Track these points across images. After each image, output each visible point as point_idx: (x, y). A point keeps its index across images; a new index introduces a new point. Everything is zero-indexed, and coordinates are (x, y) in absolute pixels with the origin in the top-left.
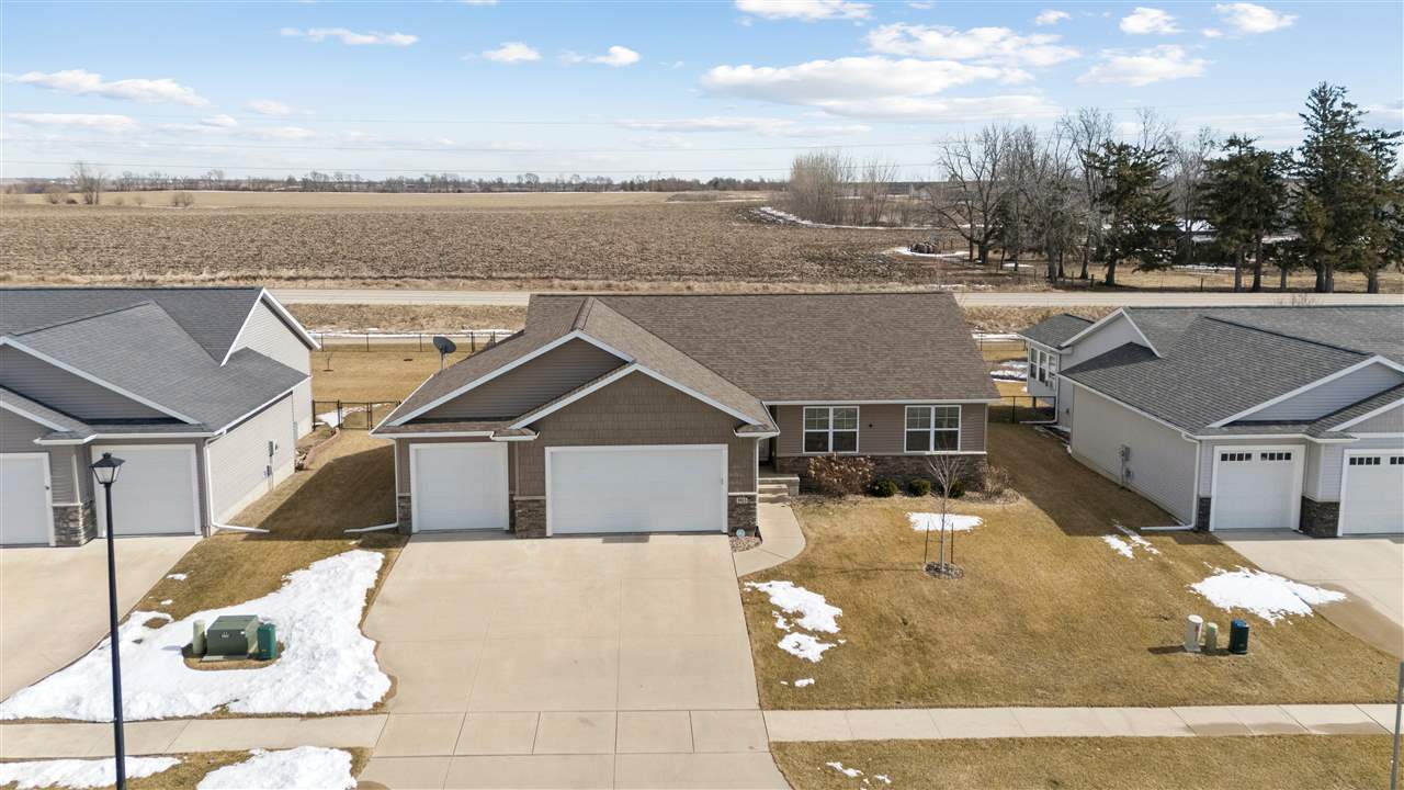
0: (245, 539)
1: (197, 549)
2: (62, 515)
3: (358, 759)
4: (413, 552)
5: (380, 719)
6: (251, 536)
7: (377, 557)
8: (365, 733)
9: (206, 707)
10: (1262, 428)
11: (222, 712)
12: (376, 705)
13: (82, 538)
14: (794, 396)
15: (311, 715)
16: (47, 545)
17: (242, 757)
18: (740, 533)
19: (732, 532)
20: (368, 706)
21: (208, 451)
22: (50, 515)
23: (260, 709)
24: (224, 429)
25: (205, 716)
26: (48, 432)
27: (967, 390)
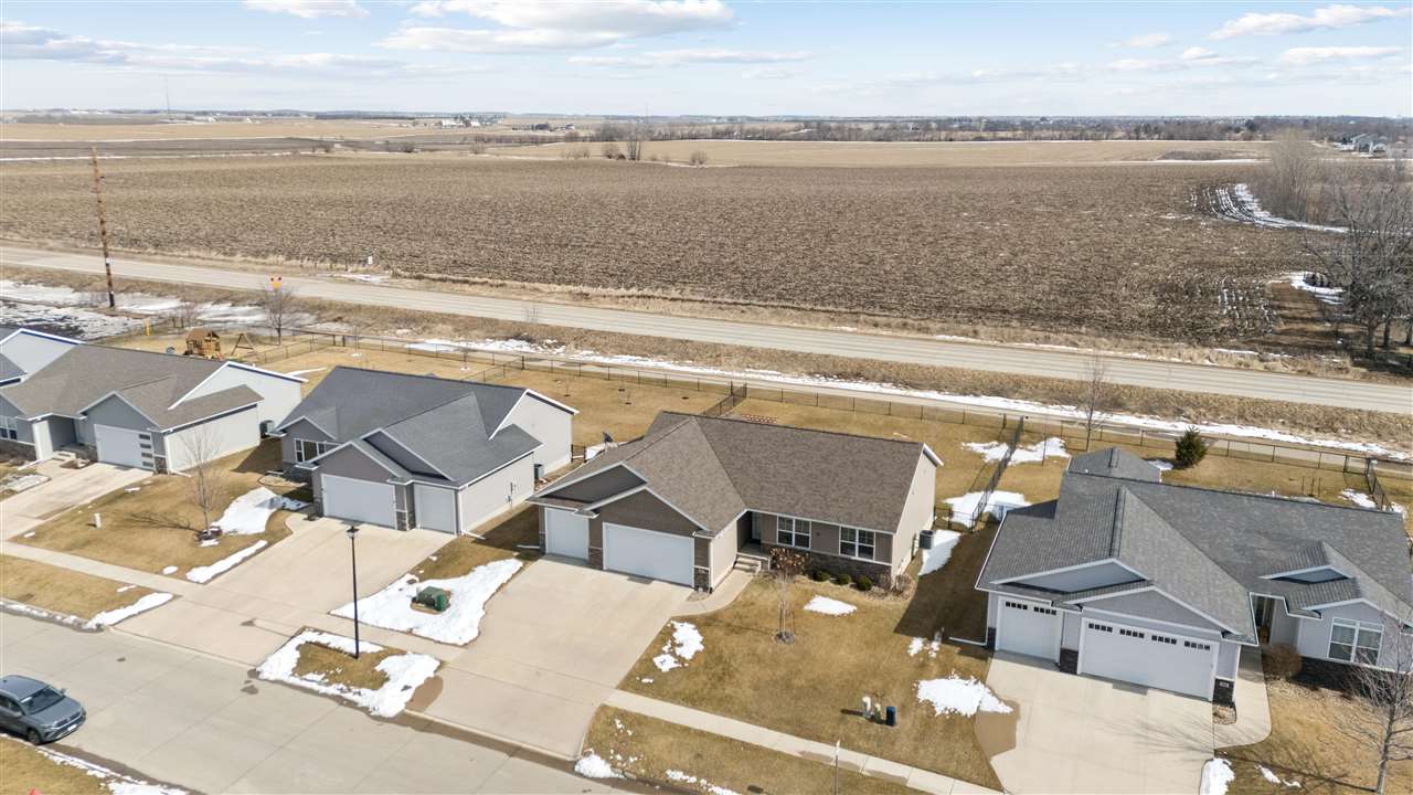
0: (474, 542)
1: (452, 544)
2: (400, 516)
3: (442, 664)
4: (541, 564)
5: (463, 650)
6: (478, 541)
7: (520, 564)
8: (451, 656)
9: (405, 628)
10: (1027, 591)
11: (410, 632)
12: (466, 644)
13: (407, 527)
14: (770, 508)
15: (439, 642)
16: (393, 528)
17: (403, 653)
18: (701, 589)
19: (696, 588)
20: (461, 644)
21: (460, 494)
22: (395, 515)
23: (422, 634)
24: (467, 485)
25: (403, 632)
26: (394, 477)
27: (879, 523)
